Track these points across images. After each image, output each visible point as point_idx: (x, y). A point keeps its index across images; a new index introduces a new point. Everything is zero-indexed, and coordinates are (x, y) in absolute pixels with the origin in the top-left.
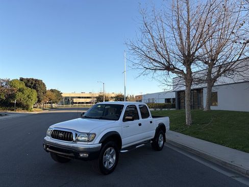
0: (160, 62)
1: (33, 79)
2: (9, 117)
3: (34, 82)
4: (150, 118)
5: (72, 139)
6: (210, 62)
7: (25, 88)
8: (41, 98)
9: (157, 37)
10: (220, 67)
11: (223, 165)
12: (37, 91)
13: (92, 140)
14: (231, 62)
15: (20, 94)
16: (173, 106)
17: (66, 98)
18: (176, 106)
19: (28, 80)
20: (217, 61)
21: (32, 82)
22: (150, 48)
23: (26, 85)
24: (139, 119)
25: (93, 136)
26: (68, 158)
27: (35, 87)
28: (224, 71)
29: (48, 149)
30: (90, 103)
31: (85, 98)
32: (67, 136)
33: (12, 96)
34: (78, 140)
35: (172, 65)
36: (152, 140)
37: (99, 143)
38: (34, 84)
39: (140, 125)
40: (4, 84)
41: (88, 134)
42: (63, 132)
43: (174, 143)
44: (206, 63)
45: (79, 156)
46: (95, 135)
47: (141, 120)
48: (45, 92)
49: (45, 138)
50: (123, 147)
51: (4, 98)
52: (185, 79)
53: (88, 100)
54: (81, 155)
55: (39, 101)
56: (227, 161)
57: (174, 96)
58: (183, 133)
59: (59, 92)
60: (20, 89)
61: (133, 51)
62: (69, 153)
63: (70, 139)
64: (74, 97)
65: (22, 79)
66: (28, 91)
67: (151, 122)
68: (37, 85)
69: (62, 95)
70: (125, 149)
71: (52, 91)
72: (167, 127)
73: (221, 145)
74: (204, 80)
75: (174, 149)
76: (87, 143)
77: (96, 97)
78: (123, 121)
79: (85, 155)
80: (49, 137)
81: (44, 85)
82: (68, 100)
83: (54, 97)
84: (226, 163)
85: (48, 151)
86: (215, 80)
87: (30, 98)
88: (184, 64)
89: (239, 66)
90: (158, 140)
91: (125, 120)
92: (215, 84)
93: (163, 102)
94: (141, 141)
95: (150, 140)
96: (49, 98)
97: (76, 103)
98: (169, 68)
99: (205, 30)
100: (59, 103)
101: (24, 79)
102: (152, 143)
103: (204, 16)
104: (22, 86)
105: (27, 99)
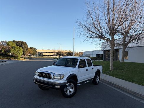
0: (96, 34)
1: (20, 41)
2: (8, 63)
3: (21, 43)
4: (92, 67)
5: (51, 78)
6: (125, 34)
7: (16, 46)
8: (25, 52)
9: (95, 19)
10: (131, 37)
11: (134, 94)
12: (23, 48)
13: (62, 79)
14: (137, 34)
15: (13, 49)
16: (102, 59)
17: (39, 52)
18: (103, 59)
19: (18, 42)
20: (129, 33)
21: (20, 43)
22: (91, 25)
23: (17, 45)
24: (86, 67)
25: (63, 76)
26: (48, 88)
27: (21, 46)
28: (133, 40)
29: (36, 82)
30: (53, 56)
31: (50, 53)
32: (48, 76)
33: (9, 51)
34: (54, 78)
35: (103, 35)
36: (93, 78)
37: (66, 80)
38: (21, 44)
39: (87, 70)
40: (4, 44)
41: (60, 75)
42: (45, 73)
43: (105, 80)
44: (123, 34)
45: (55, 87)
46: (64, 75)
47: (87, 68)
48: (27, 49)
49: (35, 76)
50: (78, 82)
51: (4, 52)
52: (111, 43)
53: (52, 54)
54: (56, 87)
55: (24, 54)
56: (136, 92)
57: (102, 53)
58: (109, 75)
59: (35, 49)
60: (13, 47)
61: (80, 27)
62: (49, 85)
63: (50, 78)
64: (43, 52)
65: (14, 41)
66: (17, 48)
67: (93, 69)
68: (23, 45)
69: (37, 51)
70: (79, 84)
71: (31, 48)
72: (101, 72)
73: (132, 82)
74: (121, 45)
75: (105, 84)
76: (59, 80)
77: (57, 53)
78: (78, 68)
79: (58, 86)
80: (37, 76)
81: (27, 45)
82: (40, 54)
83: (32, 52)
84: (136, 93)
85: (36, 84)
86: (127, 44)
87: (19, 52)
88: (110, 35)
89: (142, 36)
90: (96, 79)
91: (79, 67)
92: (127, 47)
93: (95, 56)
94: (87, 79)
95: (92, 79)
96: (30, 53)
97: (44, 56)
98: (101, 37)
99: (123, 15)
100: (35, 55)
101: (15, 41)
102: (93, 81)
103: (124, 7)
104: (14, 45)
105: (17, 52)
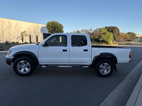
3: (112, 28)
12: (113, 33)
37: (12, 56)
38: (112, 30)
46: (11, 51)
59: (133, 34)
60: (104, 33)
66: (108, 33)
69: (136, 35)
81: (118, 29)
101: (107, 27)
104: (106, 31)
105: (107, 38)
